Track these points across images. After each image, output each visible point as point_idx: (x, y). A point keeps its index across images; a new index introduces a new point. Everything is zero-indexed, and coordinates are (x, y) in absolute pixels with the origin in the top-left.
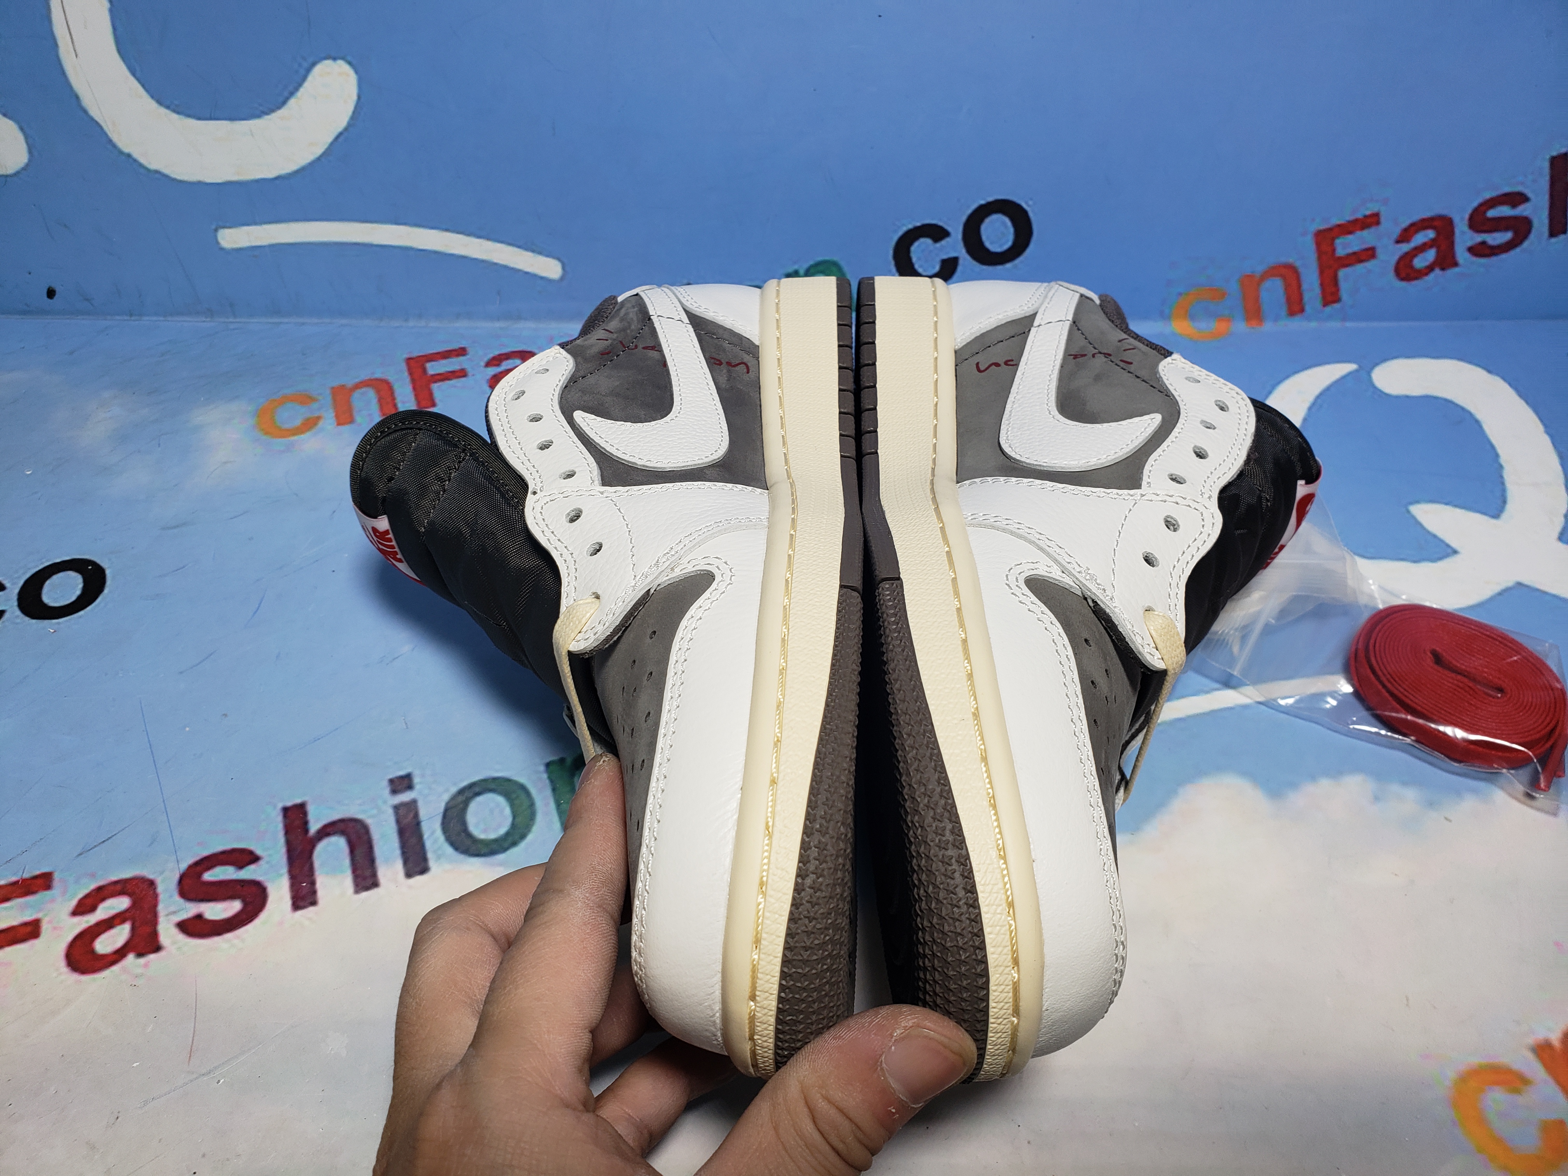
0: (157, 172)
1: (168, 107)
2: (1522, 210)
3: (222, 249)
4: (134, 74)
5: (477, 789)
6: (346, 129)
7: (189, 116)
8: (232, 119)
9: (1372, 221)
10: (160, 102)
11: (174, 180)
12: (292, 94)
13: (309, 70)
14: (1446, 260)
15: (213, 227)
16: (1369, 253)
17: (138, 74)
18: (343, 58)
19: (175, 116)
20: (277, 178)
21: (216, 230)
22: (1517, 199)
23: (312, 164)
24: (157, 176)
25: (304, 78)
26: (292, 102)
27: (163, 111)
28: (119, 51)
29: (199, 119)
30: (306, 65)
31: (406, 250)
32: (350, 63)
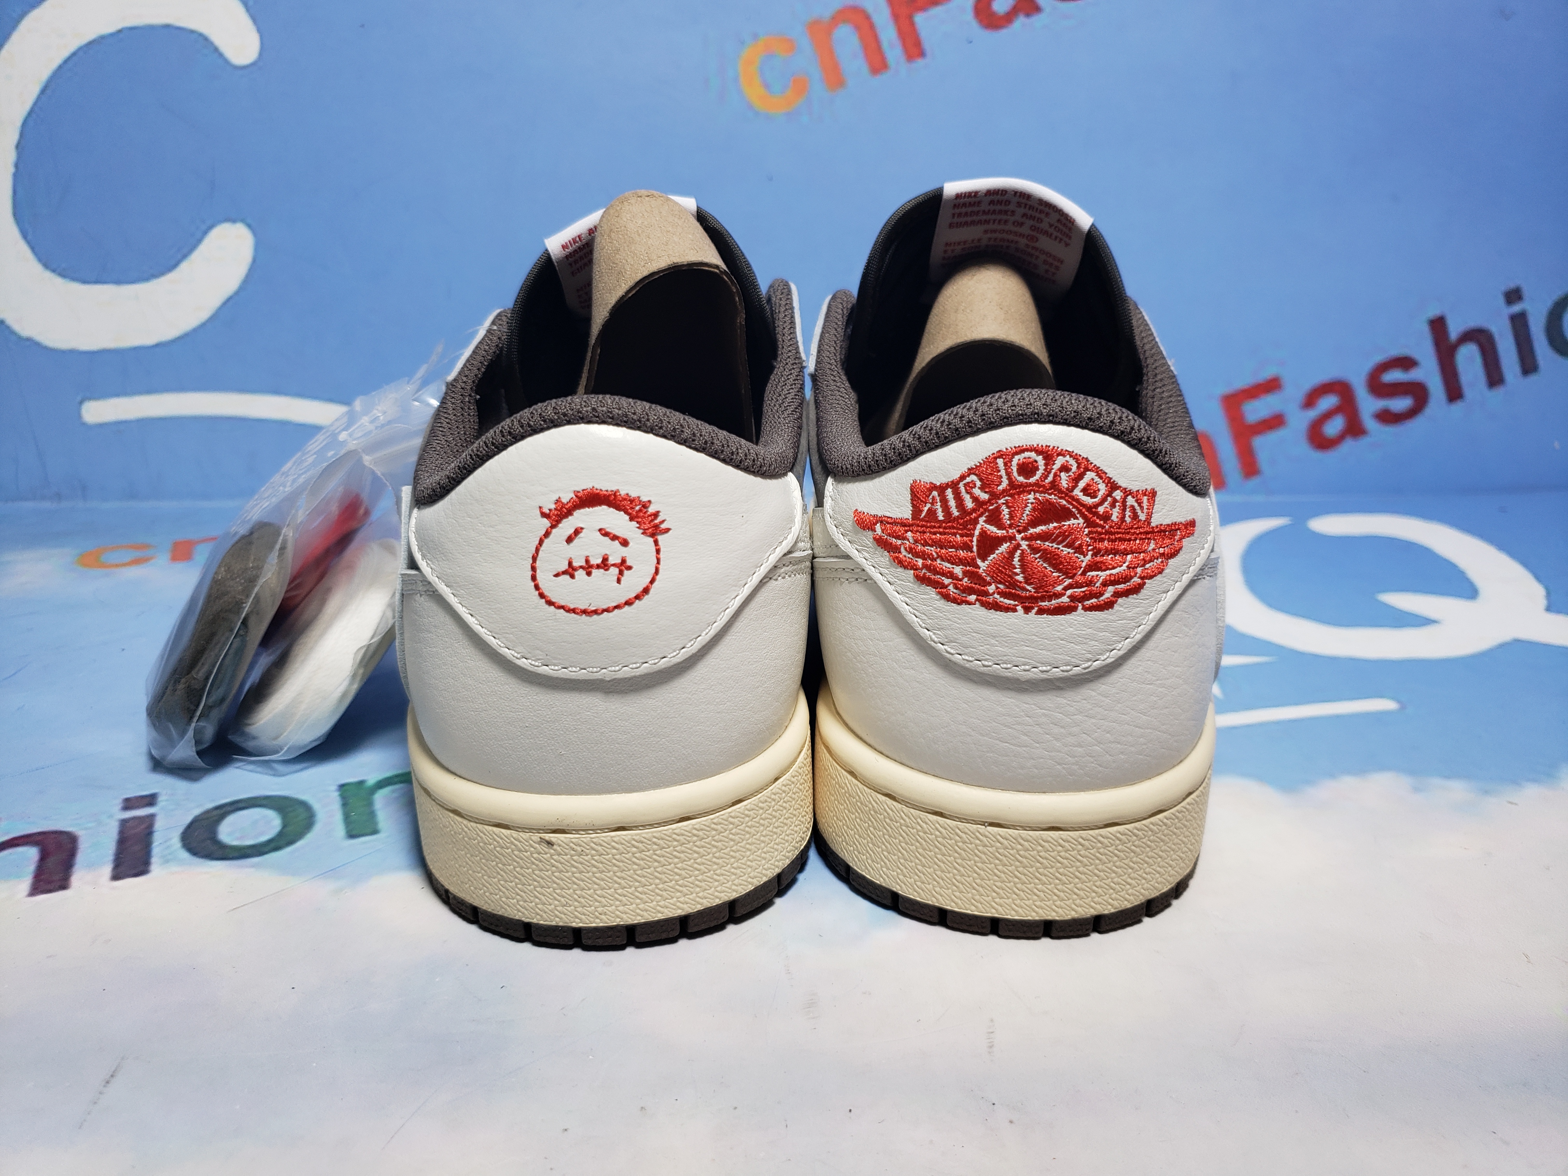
0: (29, 339)
1: (54, 271)
2: (1414, 375)
3: (84, 424)
4: (25, 235)
5: (240, 805)
6: (237, 293)
7: (74, 279)
8: (118, 282)
9: (1272, 386)
10: (46, 266)
11: (46, 348)
12: (185, 256)
13: (205, 233)
14: (1355, 429)
15: (79, 398)
16: (1275, 422)
17: (29, 237)
18: (243, 221)
19: (59, 281)
20: (157, 345)
21: (81, 403)
22: (1406, 363)
23: (195, 330)
24: (28, 343)
25: (199, 241)
26: (184, 266)
27: (48, 274)
28: (15, 215)
29: (85, 282)
30: (204, 227)
31: (283, 424)
32: (249, 226)
